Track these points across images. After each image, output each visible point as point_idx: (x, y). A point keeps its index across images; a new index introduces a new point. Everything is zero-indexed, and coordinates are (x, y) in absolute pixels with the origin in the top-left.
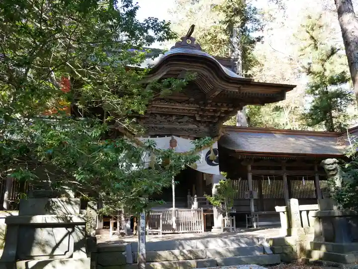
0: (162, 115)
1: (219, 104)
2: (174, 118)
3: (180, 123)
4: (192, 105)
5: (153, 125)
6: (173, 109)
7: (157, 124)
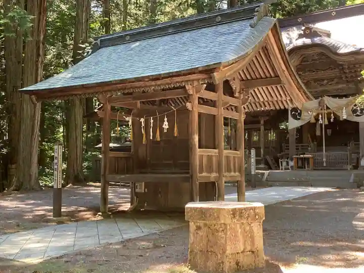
3: (331, 85)
6: (322, 75)
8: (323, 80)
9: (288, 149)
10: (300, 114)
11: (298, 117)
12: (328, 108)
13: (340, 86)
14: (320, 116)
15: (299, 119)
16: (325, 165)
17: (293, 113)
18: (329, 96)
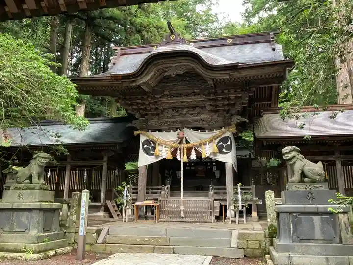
0: (174, 109)
1: (226, 91)
2: (185, 111)
3: (191, 114)
4: (199, 96)
5: (166, 120)
6: (182, 102)
7: (170, 118)
8: (183, 109)
9: (137, 193)
10: (154, 148)
11: (151, 152)
12: (187, 142)
13: (203, 117)
14: (179, 152)
15: (153, 154)
16: (182, 215)
17: (146, 146)
18: (189, 128)
